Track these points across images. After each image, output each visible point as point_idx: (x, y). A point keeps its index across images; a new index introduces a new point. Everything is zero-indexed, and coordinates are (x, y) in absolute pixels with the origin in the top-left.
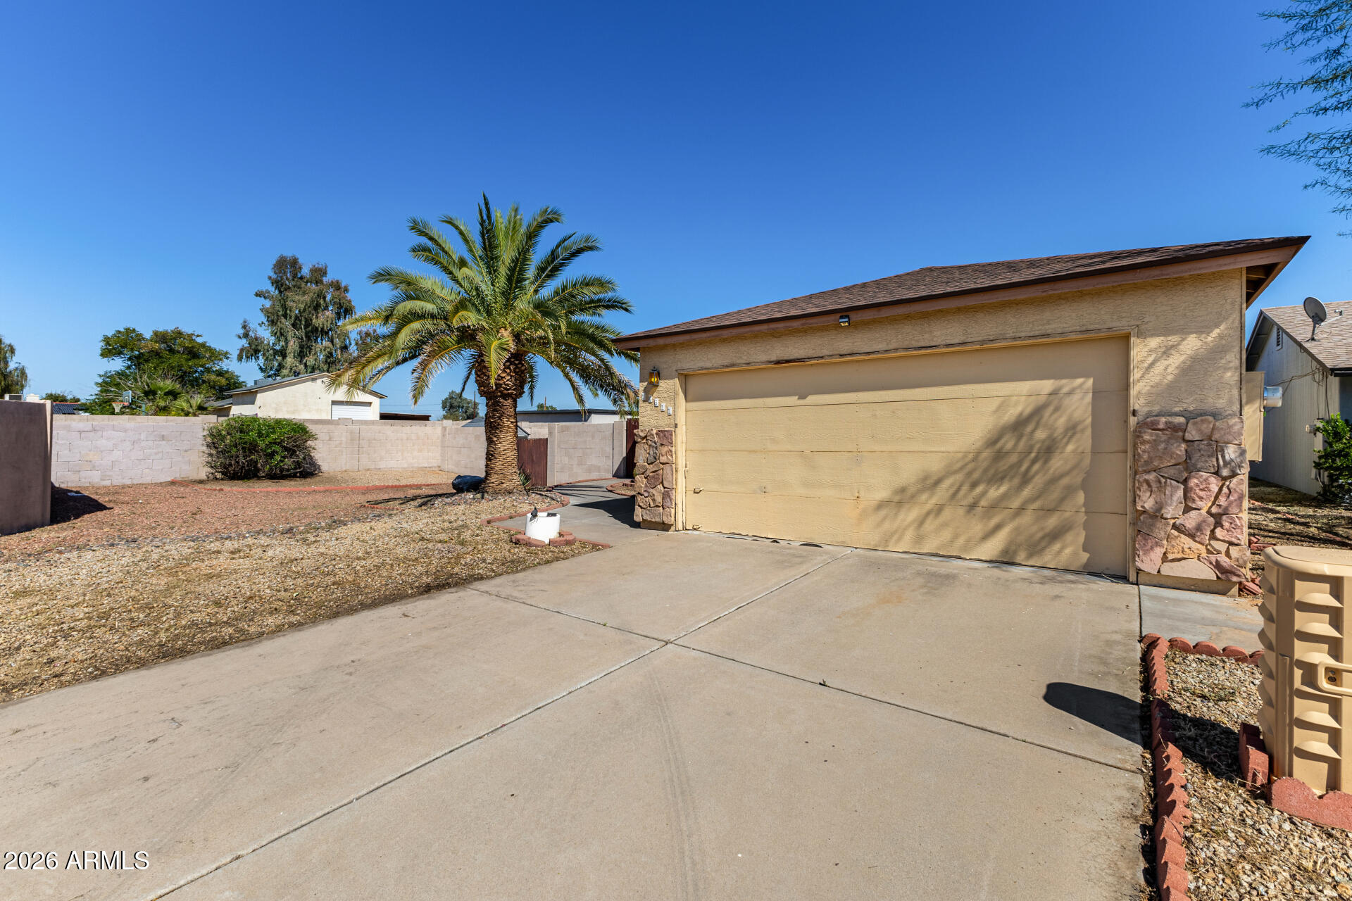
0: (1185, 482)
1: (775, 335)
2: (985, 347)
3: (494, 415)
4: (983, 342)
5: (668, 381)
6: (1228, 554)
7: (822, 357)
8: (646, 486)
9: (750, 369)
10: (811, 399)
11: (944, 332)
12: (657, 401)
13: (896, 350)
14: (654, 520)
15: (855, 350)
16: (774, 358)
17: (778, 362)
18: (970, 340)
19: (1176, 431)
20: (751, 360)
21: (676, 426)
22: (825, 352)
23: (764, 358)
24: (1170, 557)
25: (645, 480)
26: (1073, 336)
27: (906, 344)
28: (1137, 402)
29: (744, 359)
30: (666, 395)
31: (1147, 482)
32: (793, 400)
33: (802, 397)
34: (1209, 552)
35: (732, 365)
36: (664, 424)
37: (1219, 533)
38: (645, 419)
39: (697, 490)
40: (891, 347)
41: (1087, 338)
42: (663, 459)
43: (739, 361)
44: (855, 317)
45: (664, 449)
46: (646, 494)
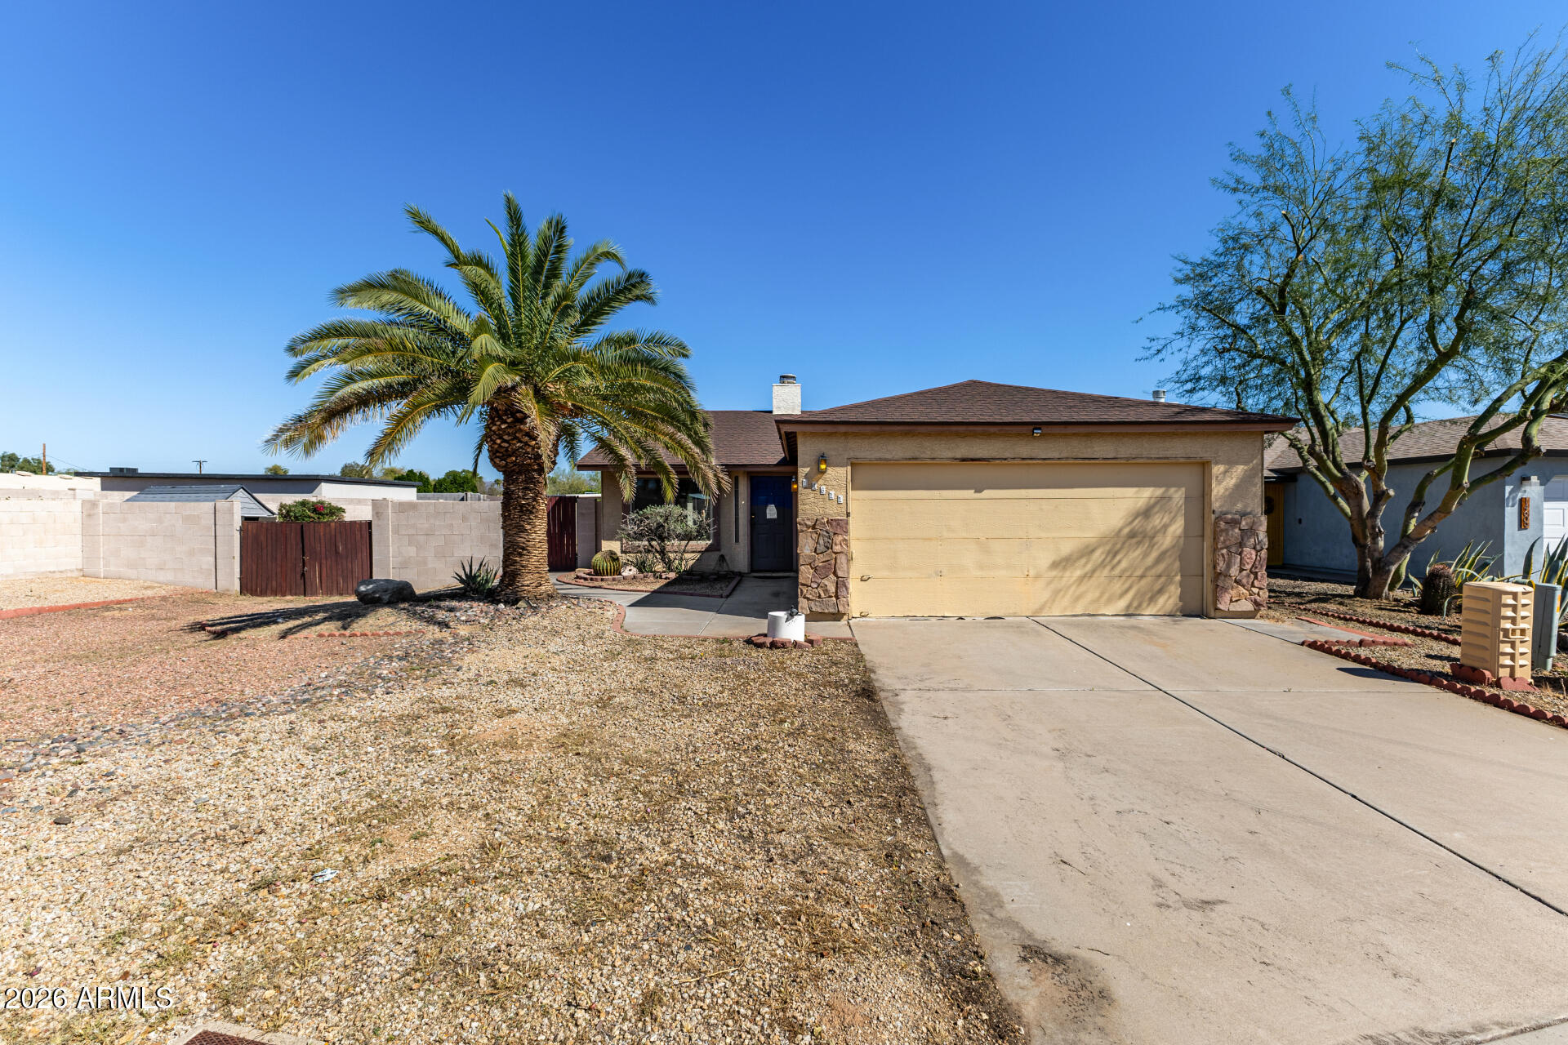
0: (1240, 554)
1: (962, 436)
2: (1130, 462)
3: (525, 495)
4: (1128, 459)
5: (838, 469)
6: (1258, 594)
7: (1006, 459)
8: (814, 576)
9: (934, 462)
10: (987, 493)
11: (1102, 448)
12: (824, 488)
13: (1067, 458)
14: (826, 611)
15: (1034, 456)
16: (959, 456)
17: (964, 460)
18: (1119, 456)
19: (1234, 523)
20: (935, 456)
21: (848, 515)
22: (1007, 455)
23: (950, 455)
24: (1234, 599)
25: (812, 571)
26: (1182, 460)
27: (1074, 455)
28: (1216, 505)
29: (928, 454)
30: (835, 483)
31: (1223, 555)
32: (970, 493)
33: (978, 491)
34: (1250, 595)
35: (916, 459)
36: (834, 512)
37: (1256, 583)
38: (807, 507)
39: (865, 578)
40: (1062, 456)
41: (1189, 462)
42: (837, 548)
43: (922, 456)
44: (1046, 429)
45: (838, 539)
46: (815, 586)
